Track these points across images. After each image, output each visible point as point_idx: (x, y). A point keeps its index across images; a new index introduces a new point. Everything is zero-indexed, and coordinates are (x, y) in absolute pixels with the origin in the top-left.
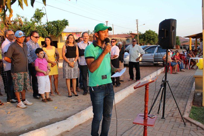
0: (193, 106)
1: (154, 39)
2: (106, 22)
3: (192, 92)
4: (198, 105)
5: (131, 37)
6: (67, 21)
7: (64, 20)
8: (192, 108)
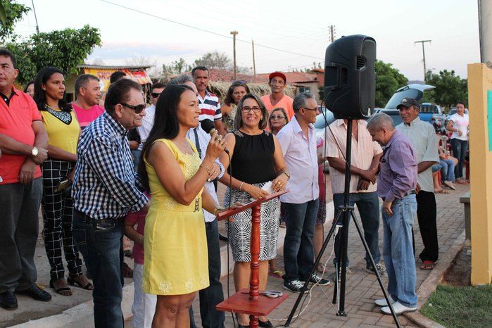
0: (445, 285)
1: (386, 87)
2: (232, 33)
3: (454, 247)
4: (460, 282)
5: (315, 81)
6: (95, 30)
7: (87, 27)
8: (437, 289)
